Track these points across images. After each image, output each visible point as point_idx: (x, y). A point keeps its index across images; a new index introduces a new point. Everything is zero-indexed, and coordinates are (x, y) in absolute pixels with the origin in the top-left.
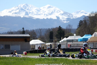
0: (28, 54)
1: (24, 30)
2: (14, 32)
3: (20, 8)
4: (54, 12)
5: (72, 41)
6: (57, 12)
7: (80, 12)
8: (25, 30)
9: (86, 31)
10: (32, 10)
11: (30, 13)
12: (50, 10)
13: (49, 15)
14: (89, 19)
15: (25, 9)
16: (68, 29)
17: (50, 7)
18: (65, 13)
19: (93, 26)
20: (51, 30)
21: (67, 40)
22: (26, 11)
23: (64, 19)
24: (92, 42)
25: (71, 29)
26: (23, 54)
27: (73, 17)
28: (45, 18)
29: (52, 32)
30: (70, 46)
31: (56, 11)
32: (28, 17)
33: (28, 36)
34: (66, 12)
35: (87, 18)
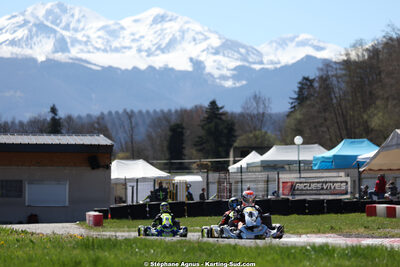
1: (57, 117)
2: (13, 123)
3: (32, 20)
4: (179, 38)
6: (194, 40)
7: (294, 44)
8: (62, 114)
10: (83, 29)
11: (75, 41)
13: (158, 52)
14: (344, 72)
17: (160, 19)
18: (228, 46)
19: (361, 104)
20: (174, 120)
22: (58, 35)
23: (225, 72)
26: (84, 219)
27: (261, 63)
28: (143, 66)
29: (178, 126)
31: (189, 36)
32: (71, 61)
33: (104, 143)
34: (231, 41)
35: (334, 66)
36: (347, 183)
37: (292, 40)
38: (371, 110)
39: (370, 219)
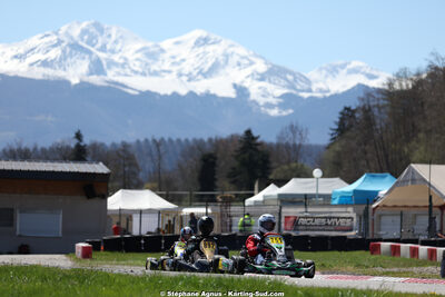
0: (95, 255)
1: (82, 144)
2: (35, 149)
3: (66, 40)
4: (222, 63)
5: (304, 200)
8: (87, 141)
9: (369, 155)
10: (120, 51)
11: (111, 63)
12: (205, 53)
13: (200, 77)
14: (386, 102)
15: (89, 47)
16: (287, 146)
17: (204, 41)
18: (274, 73)
19: (403, 137)
20: (209, 149)
21: (280, 195)
22: (94, 57)
23: (271, 100)
24: (398, 211)
25: (300, 145)
26: (74, 251)
27: (310, 91)
28: (183, 92)
29: (210, 156)
30: (296, 223)
31: (235, 59)
32: (106, 84)
33: (101, 171)
34: (278, 67)
35: (376, 96)
36: (352, 218)
37: (343, 66)
38: (413, 143)
39: (373, 257)
